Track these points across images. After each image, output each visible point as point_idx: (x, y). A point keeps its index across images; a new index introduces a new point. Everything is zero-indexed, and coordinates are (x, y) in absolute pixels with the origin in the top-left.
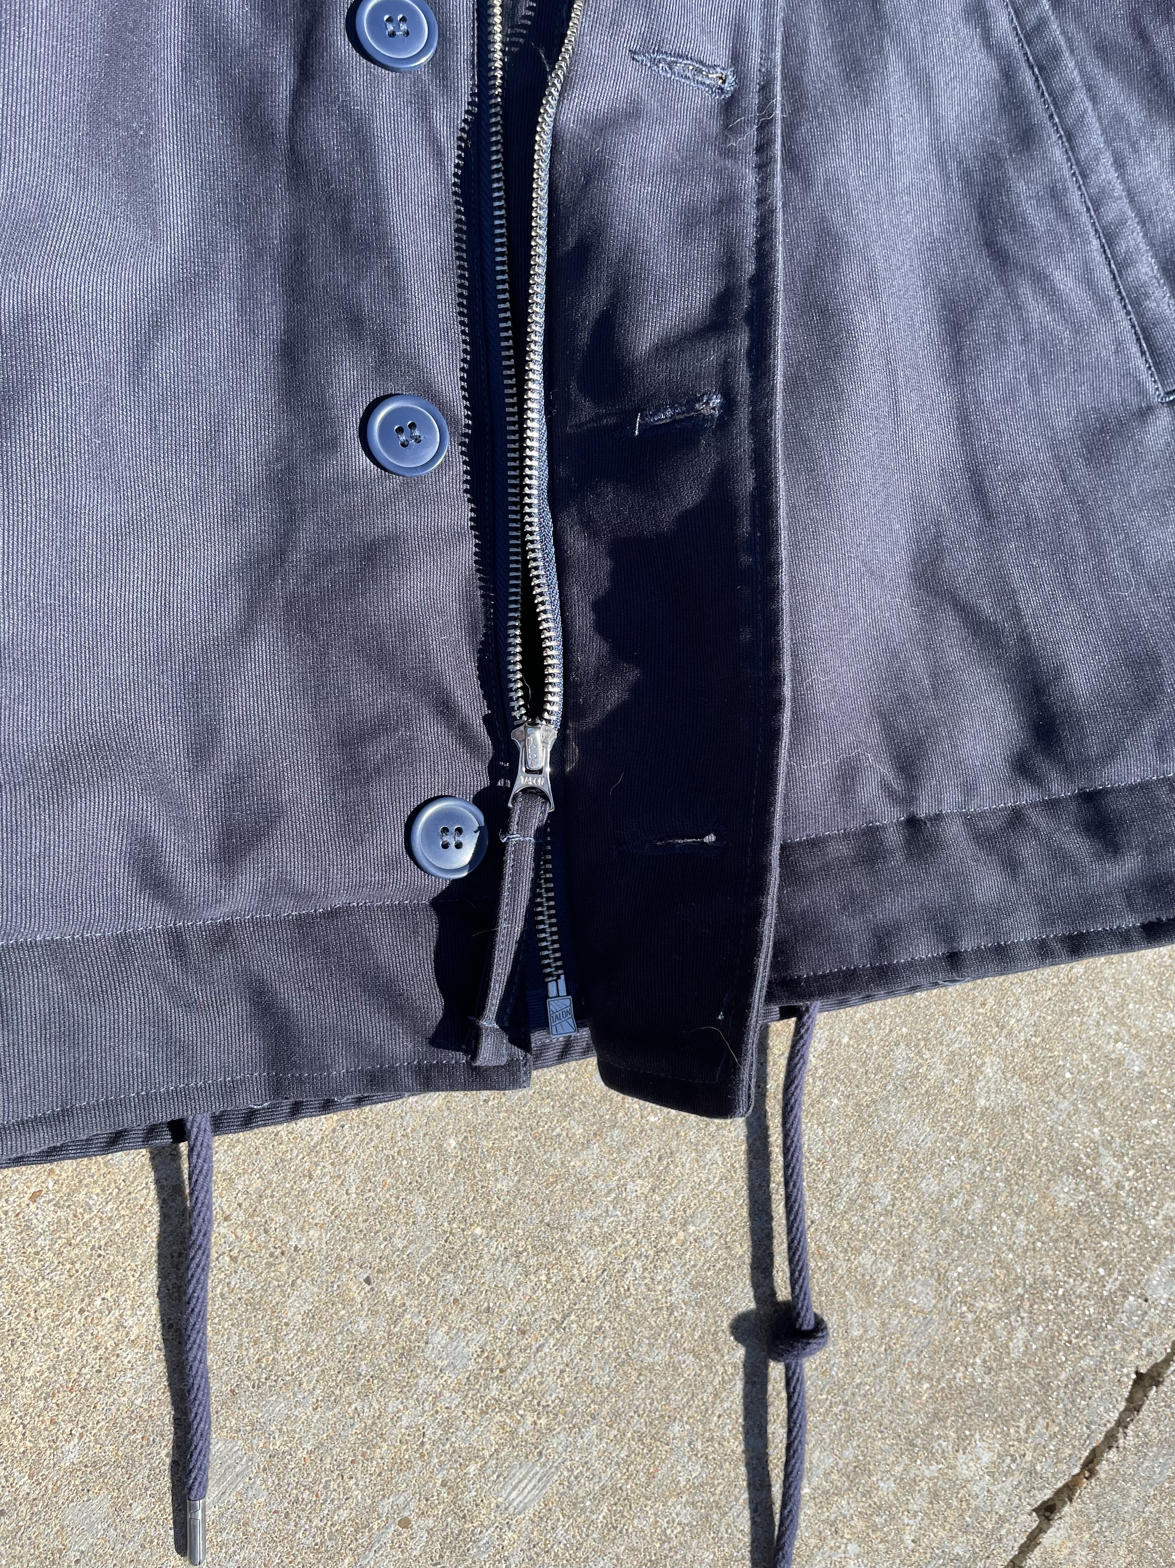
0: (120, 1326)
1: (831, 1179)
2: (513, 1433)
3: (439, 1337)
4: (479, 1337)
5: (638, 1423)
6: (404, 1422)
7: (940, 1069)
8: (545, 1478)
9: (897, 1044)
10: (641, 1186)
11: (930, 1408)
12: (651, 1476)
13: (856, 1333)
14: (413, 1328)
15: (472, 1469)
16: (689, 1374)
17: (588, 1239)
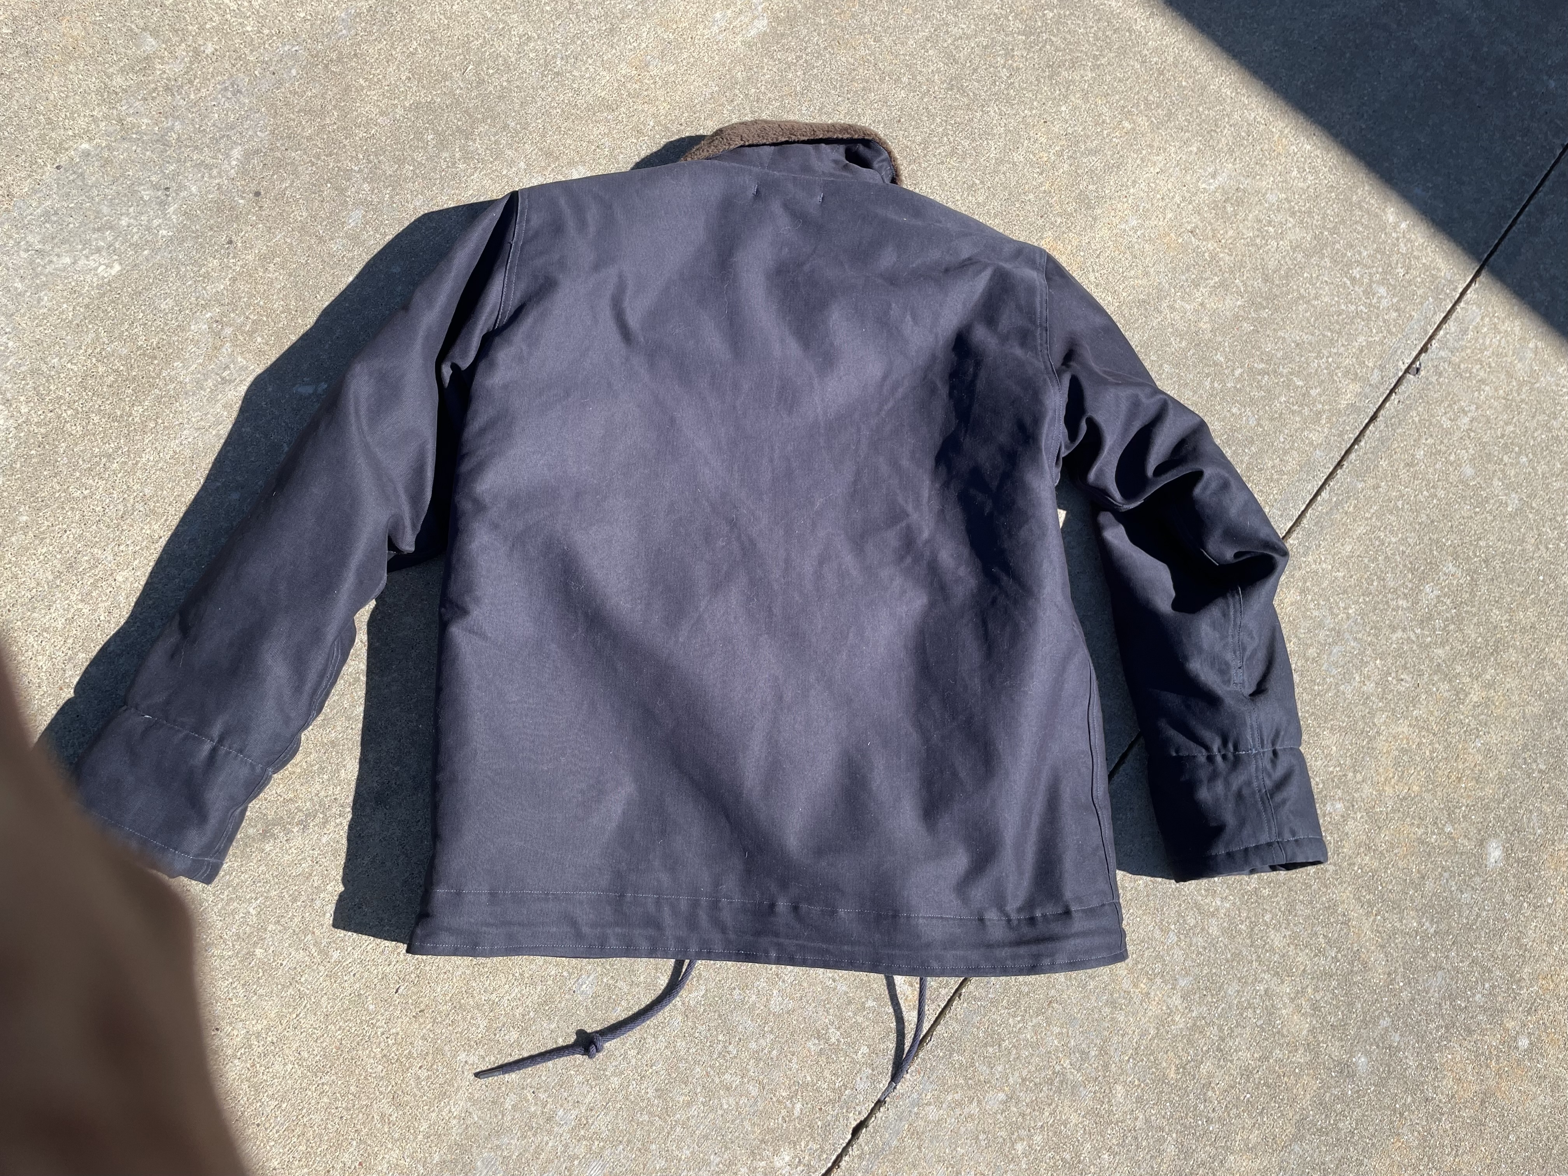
0: (450, 1111)
1: (710, 1046)
2: (591, 1149)
3: (561, 1113)
4: (575, 1112)
5: (639, 1145)
6: (550, 1144)
7: (754, 997)
8: (604, 1166)
9: (735, 989)
10: (633, 1052)
11: (760, 1137)
12: (645, 1165)
13: (725, 1107)
14: (551, 1110)
15: (576, 1162)
16: (657, 1125)
17: (614, 1074)
